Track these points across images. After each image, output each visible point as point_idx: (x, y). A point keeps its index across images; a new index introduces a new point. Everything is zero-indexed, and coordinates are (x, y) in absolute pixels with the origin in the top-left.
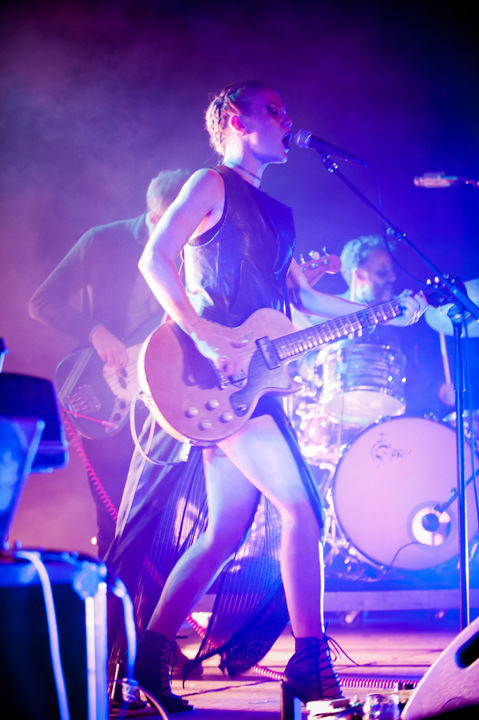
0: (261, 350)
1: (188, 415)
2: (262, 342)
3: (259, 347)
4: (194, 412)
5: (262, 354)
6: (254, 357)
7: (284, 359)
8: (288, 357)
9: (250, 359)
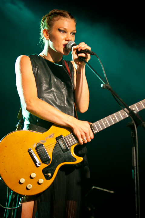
3: (57, 142)
4: (22, 180)
6: (55, 147)
7: (71, 146)
8: (73, 145)
9: (53, 149)
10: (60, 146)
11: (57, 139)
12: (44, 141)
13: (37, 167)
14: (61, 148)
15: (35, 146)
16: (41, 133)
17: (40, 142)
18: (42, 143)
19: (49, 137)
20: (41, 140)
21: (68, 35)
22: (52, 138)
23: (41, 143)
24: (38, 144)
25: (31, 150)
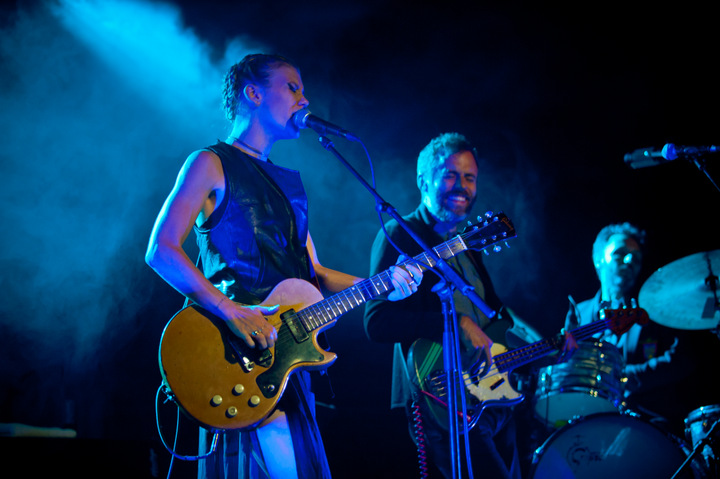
0: (287, 324)
1: (213, 404)
2: (287, 316)
3: (284, 321)
4: (219, 400)
7: (313, 330)
8: (316, 327)
10: (291, 331)
11: (282, 317)
13: (246, 371)
14: (292, 334)
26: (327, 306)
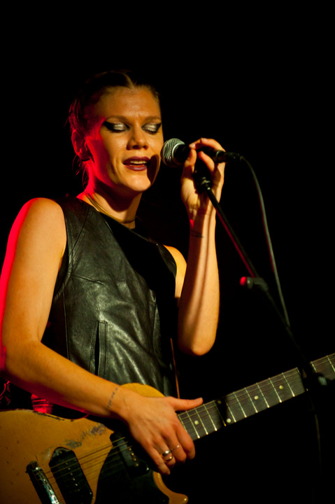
0: (118, 449)
3: (114, 444)
5: (120, 454)
6: (107, 460)
9: (102, 463)
10: (123, 459)
11: (113, 437)
12: (76, 443)
14: (125, 464)
15: (49, 456)
16: (67, 421)
17: (64, 445)
18: (69, 448)
19: (92, 432)
20: (66, 441)
21: (134, 132)
22: (101, 434)
23: (67, 447)
24: (57, 451)
25: (36, 465)
26: (194, 418)
